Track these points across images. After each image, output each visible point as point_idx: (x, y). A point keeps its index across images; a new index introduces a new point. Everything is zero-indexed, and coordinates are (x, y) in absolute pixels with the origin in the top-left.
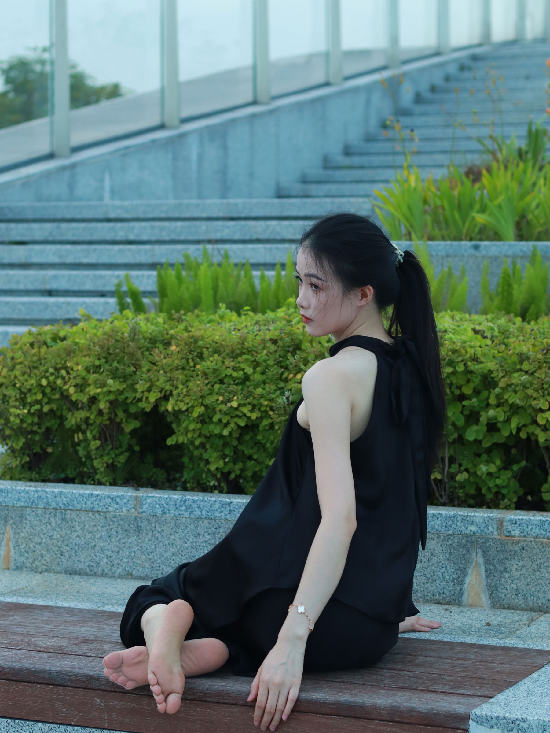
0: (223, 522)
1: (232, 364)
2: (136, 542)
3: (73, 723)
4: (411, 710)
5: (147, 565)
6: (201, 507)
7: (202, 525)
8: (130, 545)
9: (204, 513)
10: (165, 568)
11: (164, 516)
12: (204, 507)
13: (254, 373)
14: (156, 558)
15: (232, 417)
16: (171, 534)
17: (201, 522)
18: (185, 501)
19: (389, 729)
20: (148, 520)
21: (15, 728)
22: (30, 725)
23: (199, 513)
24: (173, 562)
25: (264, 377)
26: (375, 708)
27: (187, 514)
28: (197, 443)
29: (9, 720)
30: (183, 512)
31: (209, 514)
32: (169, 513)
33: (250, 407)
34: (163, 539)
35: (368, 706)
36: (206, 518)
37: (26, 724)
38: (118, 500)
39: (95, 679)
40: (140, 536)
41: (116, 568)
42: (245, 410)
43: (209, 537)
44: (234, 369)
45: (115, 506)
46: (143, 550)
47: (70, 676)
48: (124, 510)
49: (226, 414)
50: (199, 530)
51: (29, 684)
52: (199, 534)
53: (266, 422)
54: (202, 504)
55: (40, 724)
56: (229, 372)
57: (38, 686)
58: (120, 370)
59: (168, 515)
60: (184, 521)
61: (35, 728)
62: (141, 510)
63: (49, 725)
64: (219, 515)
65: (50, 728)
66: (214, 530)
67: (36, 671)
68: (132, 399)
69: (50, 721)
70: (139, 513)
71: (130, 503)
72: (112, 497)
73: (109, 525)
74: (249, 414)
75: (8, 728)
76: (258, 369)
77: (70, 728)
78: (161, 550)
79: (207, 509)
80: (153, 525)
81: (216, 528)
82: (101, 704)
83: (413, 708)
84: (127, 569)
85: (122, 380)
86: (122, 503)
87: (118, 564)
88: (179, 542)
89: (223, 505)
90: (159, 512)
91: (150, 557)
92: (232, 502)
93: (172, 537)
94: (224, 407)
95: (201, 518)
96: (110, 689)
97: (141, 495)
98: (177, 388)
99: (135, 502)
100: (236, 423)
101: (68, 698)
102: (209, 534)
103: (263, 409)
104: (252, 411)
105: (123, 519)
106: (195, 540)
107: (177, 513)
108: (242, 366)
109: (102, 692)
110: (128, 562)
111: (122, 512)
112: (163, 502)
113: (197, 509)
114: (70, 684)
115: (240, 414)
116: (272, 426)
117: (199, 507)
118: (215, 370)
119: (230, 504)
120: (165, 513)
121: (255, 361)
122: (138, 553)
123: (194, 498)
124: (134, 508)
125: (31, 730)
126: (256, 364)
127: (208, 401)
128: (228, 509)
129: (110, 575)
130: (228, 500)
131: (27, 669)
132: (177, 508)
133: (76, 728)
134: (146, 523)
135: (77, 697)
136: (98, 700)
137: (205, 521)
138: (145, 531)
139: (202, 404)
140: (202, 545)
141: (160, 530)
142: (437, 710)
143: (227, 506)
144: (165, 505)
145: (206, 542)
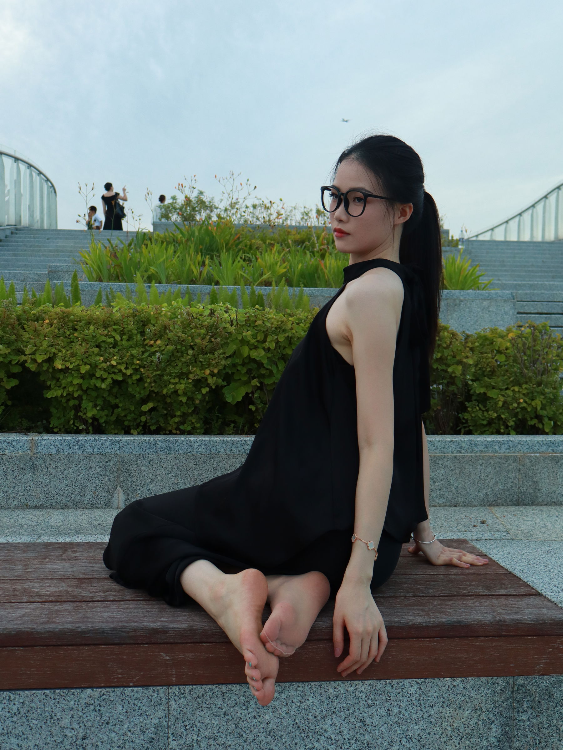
0: (113, 456)
1: (106, 332)
2: (31, 478)
3: (131, 684)
4: (517, 622)
5: (42, 496)
6: (93, 445)
7: (94, 460)
8: (26, 481)
9: (96, 450)
10: (59, 497)
11: (59, 455)
12: (95, 445)
13: (122, 340)
14: (50, 489)
15: (109, 373)
16: (65, 469)
17: (93, 458)
18: (78, 441)
19: (494, 644)
20: (43, 459)
21: (54, 699)
22: (76, 694)
23: (91, 450)
24: (66, 492)
25: (131, 343)
26: (481, 625)
27: (80, 452)
28: (76, 395)
29: (47, 692)
30: (77, 451)
31: (101, 451)
32: (63, 452)
33: (124, 365)
34: (57, 474)
35: (473, 624)
36: (97, 454)
37: (70, 693)
38: (14, 444)
39: (161, 632)
40: (36, 473)
41: (12, 501)
42: (122, 367)
43: (100, 469)
44: (106, 336)
45: (11, 448)
46: (38, 484)
47: (128, 632)
48: (20, 451)
49: (105, 370)
50: (91, 464)
51: (74, 647)
52: (91, 468)
53: (136, 377)
54: (94, 443)
55: (89, 691)
56: (104, 338)
57: (86, 648)
58: (5, 338)
59: (62, 454)
60: (77, 458)
61: (83, 696)
62: (36, 451)
63: (100, 690)
64: (110, 451)
65: (102, 693)
66: (105, 464)
67: (84, 632)
68: (17, 361)
69: (102, 685)
70: (34, 454)
71: (26, 445)
72: (8, 441)
73: (5, 465)
74: (124, 371)
75: (45, 701)
76: (124, 337)
77: (128, 691)
78: (55, 483)
79: (99, 447)
80: (48, 463)
81: (107, 462)
82: (168, 658)
83: (517, 620)
84: (22, 501)
85: (6, 346)
86: (18, 446)
87: (14, 497)
88: (72, 475)
89: (113, 443)
90: (54, 452)
91: (45, 489)
92: (121, 440)
93: (66, 472)
94: (104, 366)
95: (93, 455)
96: (179, 641)
97: (36, 438)
98: (60, 351)
99: (31, 445)
100: (112, 378)
101: (125, 657)
102: (100, 467)
103: (134, 367)
104: (126, 368)
105: (19, 459)
106: (87, 472)
107: (71, 452)
108: (113, 334)
109: (168, 645)
110: (24, 495)
111: (18, 453)
112: (57, 443)
113: (89, 447)
114: (128, 641)
115: (116, 371)
116: (140, 380)
117: (91, 446)
118: (94, 337)
119: (119, 442)
120: (59, 452)
121: (122, 331)
122: (34, 487)
123: (86, 438)
124: (29, 449)
125: (76, 699)
126: (122, 333)
127: (92, 360)
128: (118, 445)
129: (6, 507)
130: (117, 439)
131: (71, 630)
132: (70, 448)
133: (135, 689)
134: (41, 461)
135: (137, 654)
136: (164, 655)
137: (97, 457)
138: (40, 468)
139: (86, 364)
140: (93, 476)
141: (54, 467)
142: (543, 620)
143: (117, 444)
144: (59, 446)
145: (97, 473)
